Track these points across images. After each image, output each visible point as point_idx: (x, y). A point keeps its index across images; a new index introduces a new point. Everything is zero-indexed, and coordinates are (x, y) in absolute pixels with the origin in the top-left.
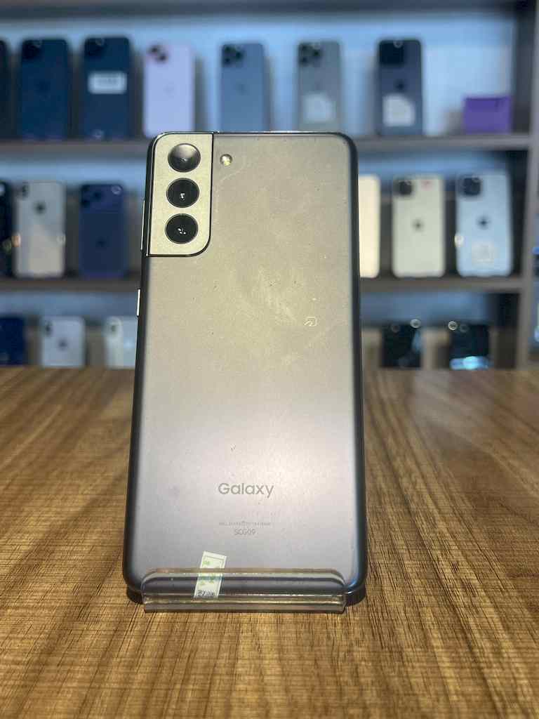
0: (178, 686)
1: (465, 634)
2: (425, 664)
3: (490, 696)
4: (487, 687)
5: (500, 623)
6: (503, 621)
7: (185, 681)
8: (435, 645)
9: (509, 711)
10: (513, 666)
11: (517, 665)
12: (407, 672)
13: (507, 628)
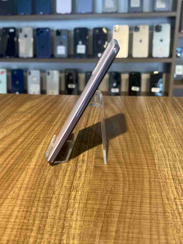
0: (4, 183)
1: (75, 173)
2: (62, 180)
3: (71, 187)
4: (72, 185)
6: (86, 169)
7: (6, 182)
8: (67, 175)
9: (73, 191)
11: (82, 180)
12: (56, 181)
13: (86, 172)
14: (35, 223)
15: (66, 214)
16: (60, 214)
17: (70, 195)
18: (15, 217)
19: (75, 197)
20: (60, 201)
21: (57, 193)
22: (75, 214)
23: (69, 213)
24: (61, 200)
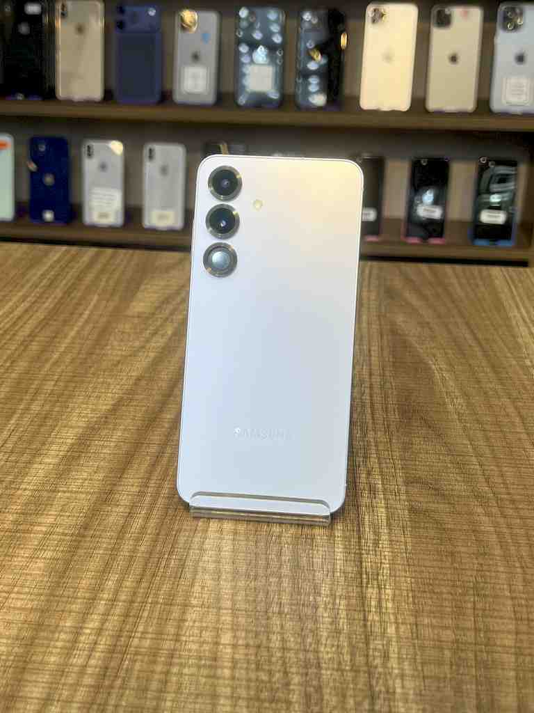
0: (166, 556)
1: (359, 527)
2: (326, 549)
3: (361, 575)
4: (361, 568)
5: (385, 521)
6: (388, 519)
7: (171, 553)
8: (337, 535)
9: (369, 586)
10: (383, 554)
11: (386, 553)
12: (313, 554)
13: (389, 525)
14: (292, 682)
15: (367, 656)
16: (353, 654)
17: (362, 598)
18: (230, 664)
19: (379, 605)
20: (342, 616)
21: (325, 590)
22: (394, 656)
23: (377, 654)
24: (343, 614)
